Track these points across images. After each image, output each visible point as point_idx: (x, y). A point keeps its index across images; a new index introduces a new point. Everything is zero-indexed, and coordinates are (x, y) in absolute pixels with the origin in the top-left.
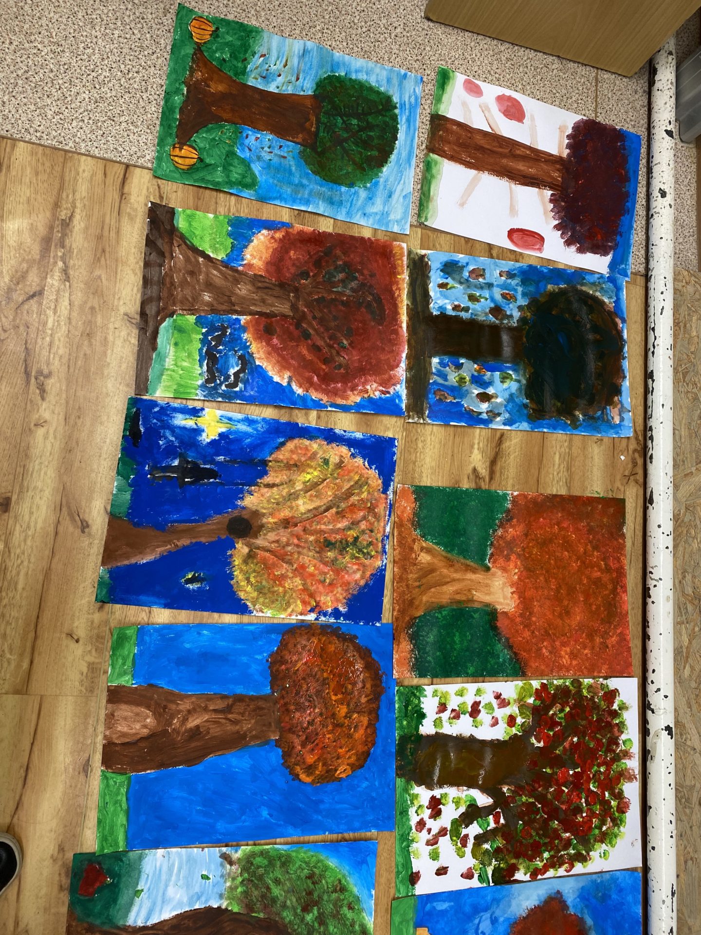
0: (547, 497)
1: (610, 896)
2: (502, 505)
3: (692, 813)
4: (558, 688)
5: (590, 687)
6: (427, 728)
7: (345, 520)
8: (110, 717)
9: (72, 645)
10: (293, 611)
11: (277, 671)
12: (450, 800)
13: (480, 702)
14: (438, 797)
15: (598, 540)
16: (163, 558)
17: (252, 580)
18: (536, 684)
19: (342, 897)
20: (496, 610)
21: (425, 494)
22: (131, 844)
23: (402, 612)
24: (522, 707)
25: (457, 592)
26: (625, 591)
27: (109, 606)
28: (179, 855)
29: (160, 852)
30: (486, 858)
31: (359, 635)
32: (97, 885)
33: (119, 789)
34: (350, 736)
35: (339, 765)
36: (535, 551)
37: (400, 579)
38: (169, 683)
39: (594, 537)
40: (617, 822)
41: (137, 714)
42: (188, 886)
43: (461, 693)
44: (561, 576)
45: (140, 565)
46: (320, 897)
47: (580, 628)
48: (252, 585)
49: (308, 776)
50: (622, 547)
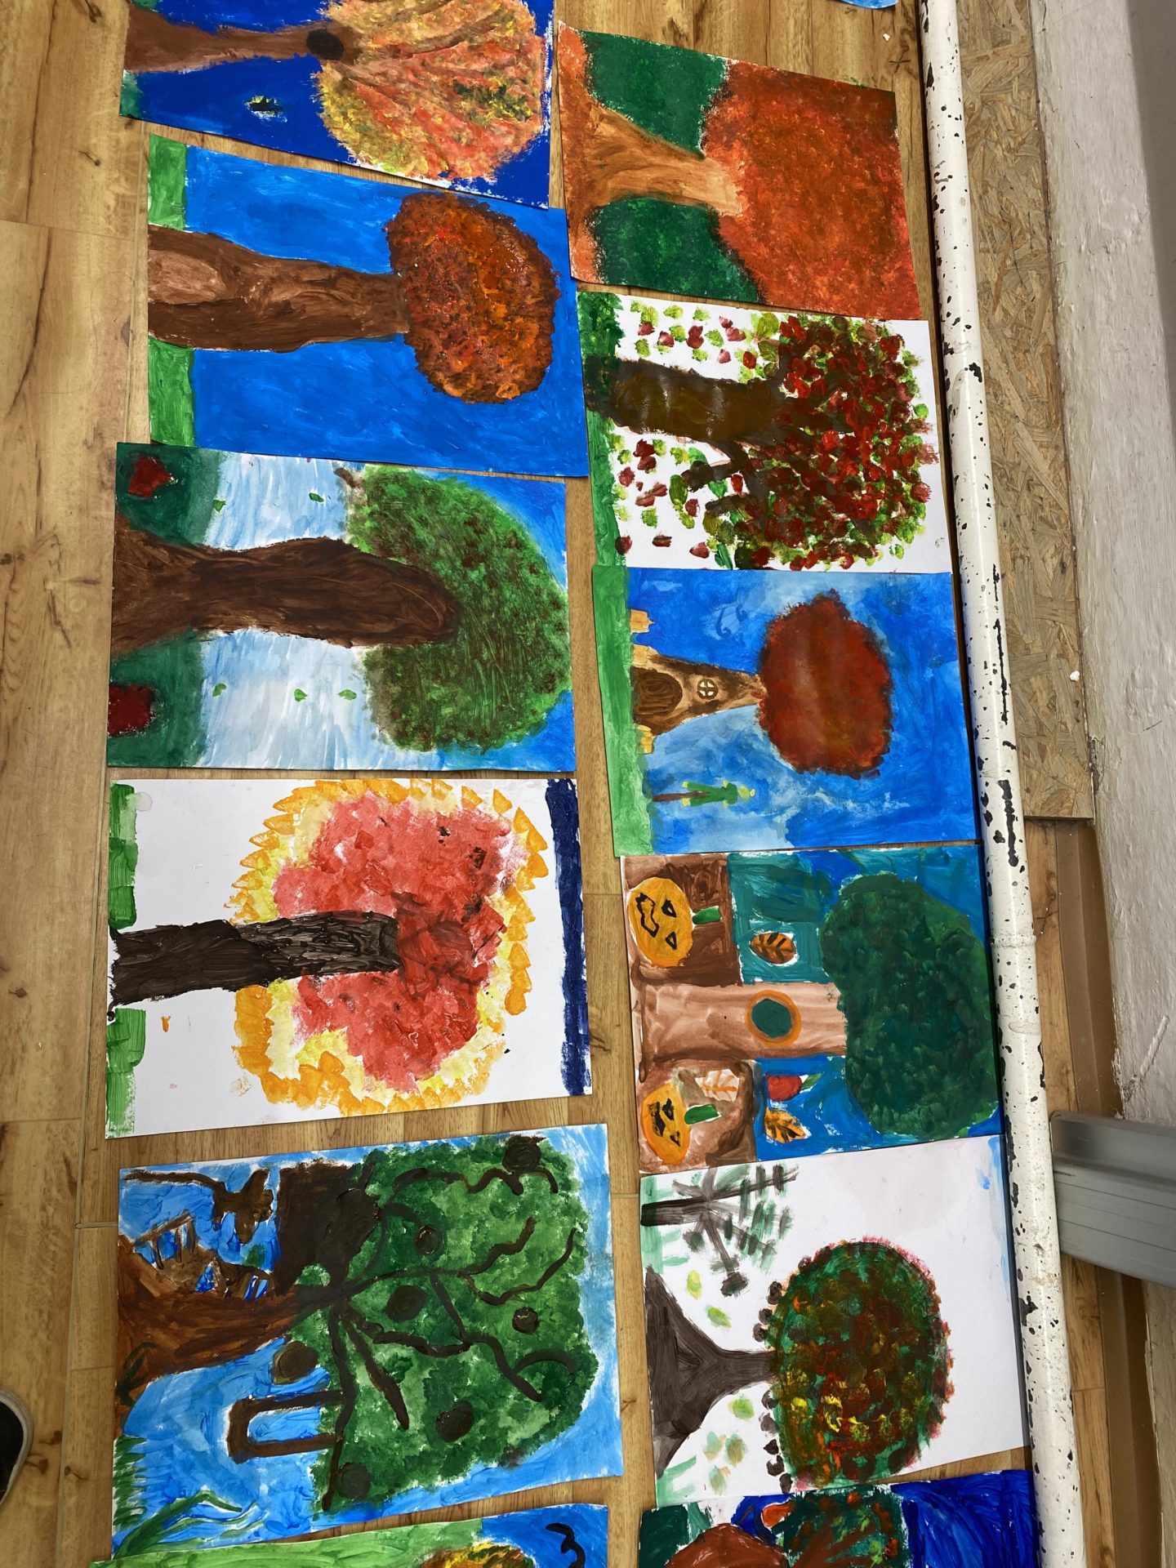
0: (780, 73)
1: (909, 607)
2: (715, 76)
3: (1018, 498)
4: (813, 325)
5: (861, 329)
6: (626, 350)
7: (483, 60)
8: (155, 267)
9: (90, 168)
10: (415, 169)
11: (399, 243)
12: (668, 450)
13: (701, 329)
14: (650, 442)
15: (859, 142)
16: (214, 69)
17: (351, 116)
18: (782, 317)
19: (520, 555)
20: (716, 214)
21: (601, 44)
22: (201, 439)
23: (579, 195)
24: (764, 345)
25: (658, 181)
26: (904, 215)
27: (141, 125)
28: (275, 466)
29: (246, 457)
30: (725, 535)
31: (516, 218)
32: (156, 483)
33: (176, 366)
34: (514, 344)
35: (500, 380)
36: (767, 140)
37: (572, 152)
38: (240, 236)
39: (852, 137)
40: (913, 510)
41: (196, 269)
42: (292, 507)
43: (673, 314)
44: (807, 177)
45: (182, 75)
46: (488, 552)
47: (841, 254)
48: (351, 123)
49: (456, 387)
50: (894, 157)
